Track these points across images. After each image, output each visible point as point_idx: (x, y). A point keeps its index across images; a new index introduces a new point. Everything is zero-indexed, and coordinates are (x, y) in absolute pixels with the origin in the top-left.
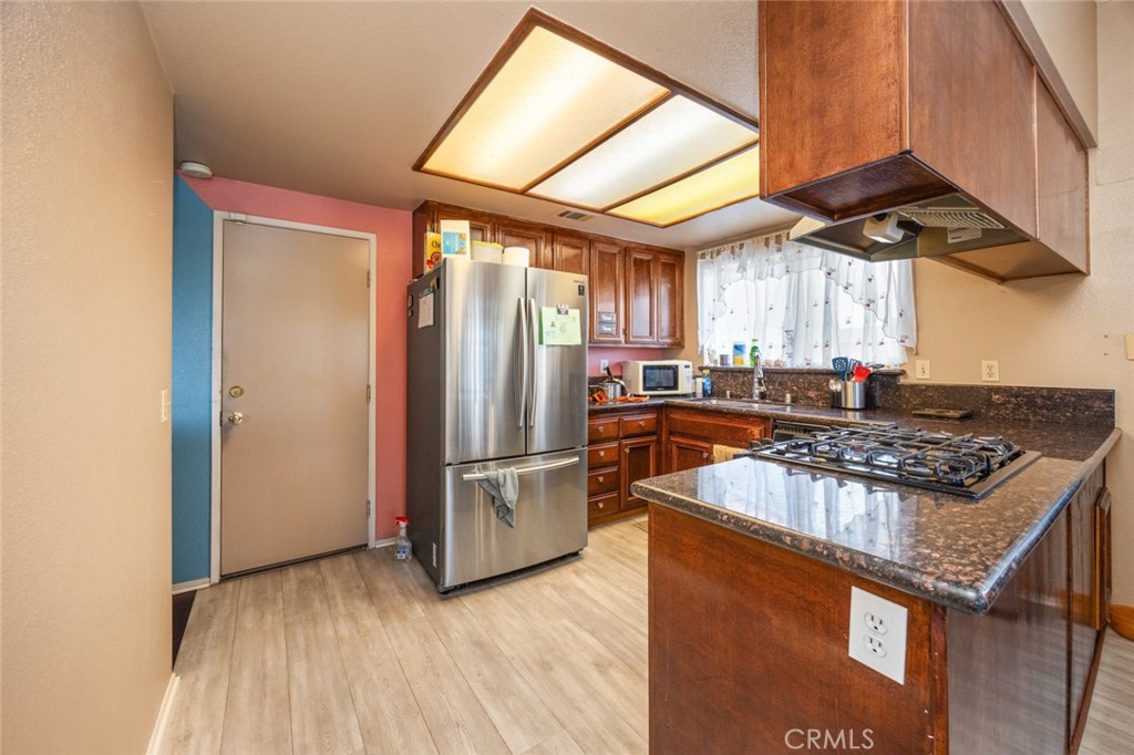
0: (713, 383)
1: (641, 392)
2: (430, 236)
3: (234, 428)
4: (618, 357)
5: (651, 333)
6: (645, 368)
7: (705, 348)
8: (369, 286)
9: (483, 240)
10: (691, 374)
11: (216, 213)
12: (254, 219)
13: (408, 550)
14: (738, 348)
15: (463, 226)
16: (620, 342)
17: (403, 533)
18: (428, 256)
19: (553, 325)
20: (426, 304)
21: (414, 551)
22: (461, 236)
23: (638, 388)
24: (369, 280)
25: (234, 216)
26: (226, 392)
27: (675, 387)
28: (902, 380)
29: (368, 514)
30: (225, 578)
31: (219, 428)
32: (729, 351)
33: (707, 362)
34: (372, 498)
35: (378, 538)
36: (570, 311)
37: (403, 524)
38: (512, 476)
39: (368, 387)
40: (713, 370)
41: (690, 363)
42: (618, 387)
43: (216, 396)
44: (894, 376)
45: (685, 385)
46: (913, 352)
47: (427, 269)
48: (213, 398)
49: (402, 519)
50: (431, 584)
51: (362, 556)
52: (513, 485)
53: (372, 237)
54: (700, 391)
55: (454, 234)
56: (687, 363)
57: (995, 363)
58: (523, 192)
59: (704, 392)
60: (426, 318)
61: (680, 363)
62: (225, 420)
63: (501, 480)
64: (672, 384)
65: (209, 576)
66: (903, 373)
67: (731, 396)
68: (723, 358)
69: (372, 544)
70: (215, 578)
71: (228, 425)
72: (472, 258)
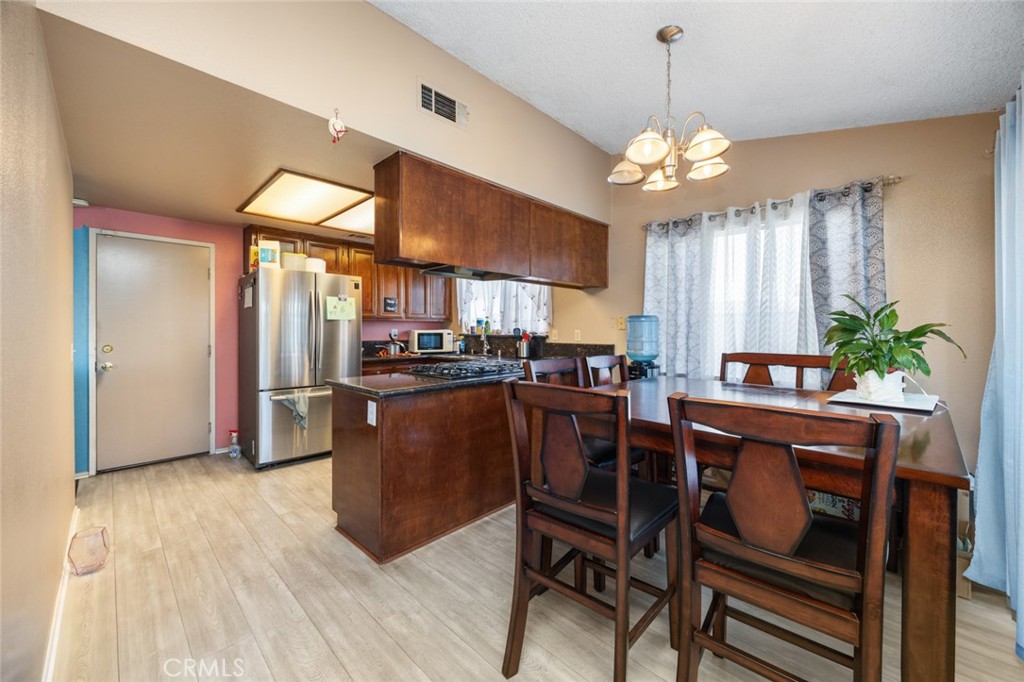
0: (466, 345)
1: (416, 350)
2: (253, 248)
3: (106, 373)
4: (405, 328)
5: (425, 311)
6: (419, 335)
7: (463, 321)
8: (209, 278)
9: (295, 252)
10: (452, 339)
11: (91, 229)
12: (120, 234)
13: (238, 452)
14: (479, 322)
15: (275, 245)
16: (401, 318)
17: (235, 440)
18: (252, 262)
19: (335, 307)
20: (249, 292)
21: (243, 453)
22: (273, 251)
23: (413, 348)
24: (209, 274)
25: (104, 232)
26: (100, 349)
27: (441, 348)
28: (548, 341)
29: (210, 431)
30: (99, 473)
31: (94, 373)
32: (475, 324)
33: (464, 332)
34: (213, 420)
35: (217, 447)
36: (348, 299)
37: (234, 435)
38: (304, 397)
39: (209, 346)
40: (466, 336)
41: (451, 332)
42: (398, 347)
43: (92, 352)
44: (544, 338)
45: (448, 346)
46: (551, 325)
47: (251, 270)
48: (90, 353)
49: (234, 431)
50: (250, 465)
51: (206, 460)
52: (305, 403)
53: (212, 246)
54: (458, 350)
55: (268, 250)
56: (449, 331)
57: (579, 331)
58: (317, 224)
59: (461, 350)
60: (248, 303)
61: (445, 332)
62: (99, 368)
63: (296, 400)
64: (439, 346)
65: (88, 471)
66: (547, 337)
67: (474, 352)
68: (472, 328)
69: (212, 452)
70: (93, 472)
71: (100, 372)
72: (282, 266)
